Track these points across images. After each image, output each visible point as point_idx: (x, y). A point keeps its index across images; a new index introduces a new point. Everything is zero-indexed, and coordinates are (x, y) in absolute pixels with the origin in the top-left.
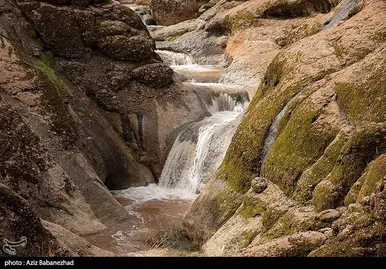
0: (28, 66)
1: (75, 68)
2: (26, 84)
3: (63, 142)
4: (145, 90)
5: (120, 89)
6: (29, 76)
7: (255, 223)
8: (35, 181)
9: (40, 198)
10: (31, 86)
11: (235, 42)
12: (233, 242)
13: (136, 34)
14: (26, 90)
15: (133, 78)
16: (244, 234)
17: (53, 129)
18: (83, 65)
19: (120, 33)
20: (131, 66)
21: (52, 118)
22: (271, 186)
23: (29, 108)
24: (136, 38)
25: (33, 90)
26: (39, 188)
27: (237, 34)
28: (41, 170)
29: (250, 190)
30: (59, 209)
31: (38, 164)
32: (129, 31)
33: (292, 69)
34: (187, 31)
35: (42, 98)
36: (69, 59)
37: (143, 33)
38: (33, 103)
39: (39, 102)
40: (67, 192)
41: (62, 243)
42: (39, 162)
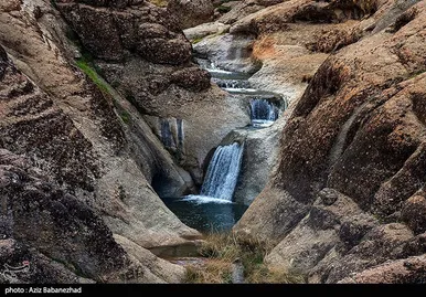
0: (75, 70)
1: (114, 71)
2: (74, 87)
3: (114, 147)
4: (185, 94)
5: (159, 92)
6: (77, 79)
7: (327, 237)
8: (91, 189)
9: (97, 206)
10: (80, 90)
11: (263, 46)
12: (303, 255)
13: (174, 37)
14: (76, 94)
15: (172, 82)
16: (315, 247)
17: (104, 134)
18: (122, 67)
19: (159, 36)
20: (170, 69)
21: (103, 123)
22: (342, 197)
23: (79, 113)
24: (174, 41)
25: (82, 94)
26: (95, 196)
27: (264, 38)
28: (96, 177)
29: (317, 201)
30: (115, 217)
31: (92, 170)
32: (167, 34)
33: (352, 77)
34: (208, 34)
35: (92, 102)
36: (108, 61)
37: (180, 36)
38: (83, 107)
39: (89, 106)
40: (122, 199)
41: (133, 258)
42: (94, 169)
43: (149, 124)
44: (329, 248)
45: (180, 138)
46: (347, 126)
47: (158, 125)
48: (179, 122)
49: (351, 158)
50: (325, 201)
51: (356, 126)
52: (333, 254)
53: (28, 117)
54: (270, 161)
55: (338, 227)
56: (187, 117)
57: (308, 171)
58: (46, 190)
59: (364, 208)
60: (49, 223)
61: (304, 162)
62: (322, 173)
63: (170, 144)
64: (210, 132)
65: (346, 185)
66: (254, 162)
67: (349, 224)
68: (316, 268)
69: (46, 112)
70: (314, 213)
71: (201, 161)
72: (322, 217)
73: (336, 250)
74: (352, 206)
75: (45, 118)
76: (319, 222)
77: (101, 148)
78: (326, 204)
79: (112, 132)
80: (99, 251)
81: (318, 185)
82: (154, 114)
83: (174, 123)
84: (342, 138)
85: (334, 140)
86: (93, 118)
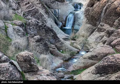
43: (51, 11)
44: (104, 36)
45: (59, 14)
46: (105, 8)
47: (53, 11)
48: (58, 10)
49: (107, 15)
50: (101, 26)
51: (107, 8)
52: (105, 37)
53: (30, 9)
54: (82, 18)
55: (105, 31)
56: (60, 8)
57: (96, 19)
58: (43, 25)
59: (111, 27)
60: (44, 32)
61: (94, 17)
62: (99, 19)
63: (56, 16)
64: (66, 12)
65: (106, 22)
66: (78, 19)
67: (109, 30)
68: (101, 41)
69: (33, 8)
70: (99, 28)
71: (64, 19)
72: (101, 29)
73: (106, 36)
74: (108, 26)
75: (33, 9)
76: (100, 30)
77: (45, 16)
78: (102, 26)
79: (47, 12)
80: (55, 38)
81: (98, 22)
82: (52, 8)
83: (57, 10)
84: (104, 11)
85: (102, 12)
86: (42, 9)
